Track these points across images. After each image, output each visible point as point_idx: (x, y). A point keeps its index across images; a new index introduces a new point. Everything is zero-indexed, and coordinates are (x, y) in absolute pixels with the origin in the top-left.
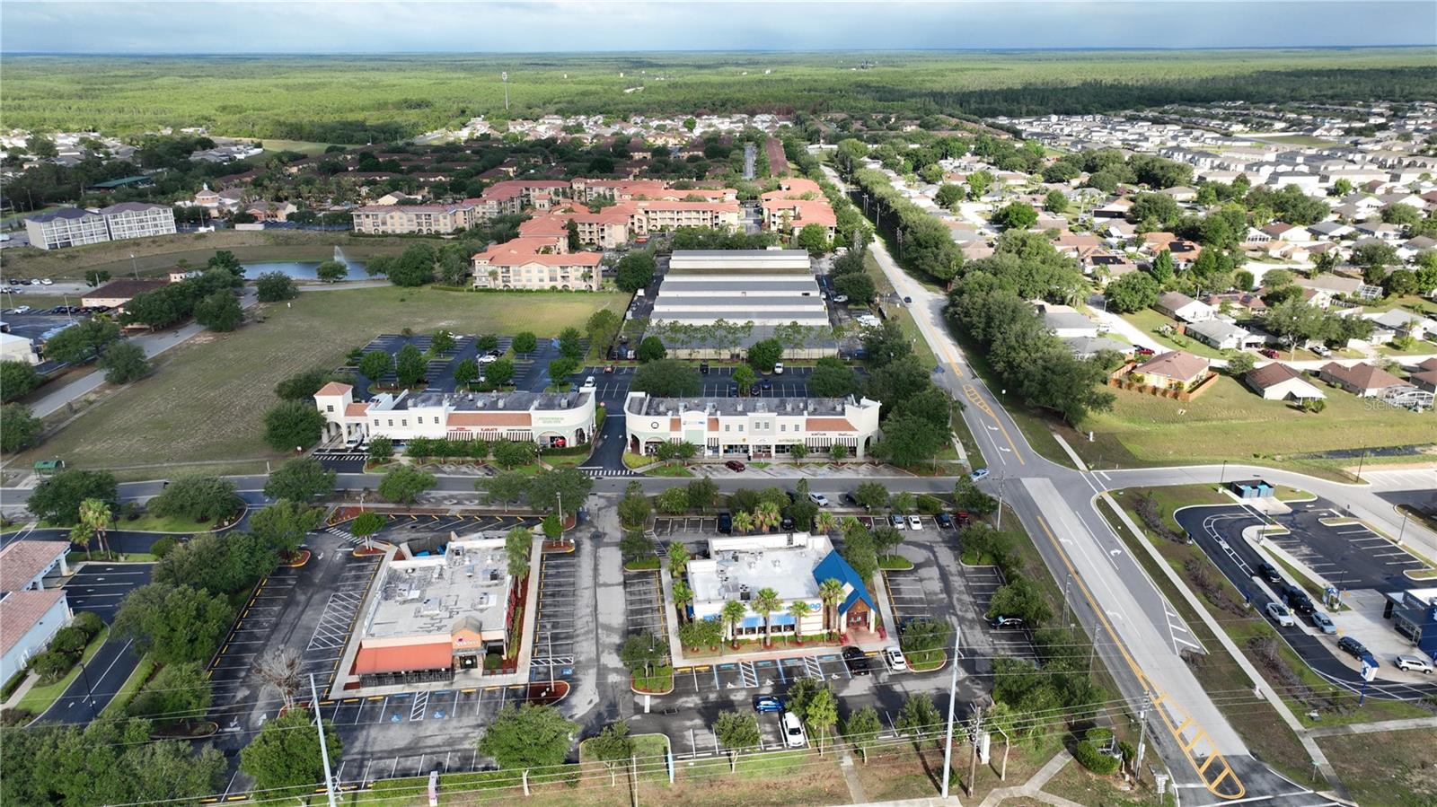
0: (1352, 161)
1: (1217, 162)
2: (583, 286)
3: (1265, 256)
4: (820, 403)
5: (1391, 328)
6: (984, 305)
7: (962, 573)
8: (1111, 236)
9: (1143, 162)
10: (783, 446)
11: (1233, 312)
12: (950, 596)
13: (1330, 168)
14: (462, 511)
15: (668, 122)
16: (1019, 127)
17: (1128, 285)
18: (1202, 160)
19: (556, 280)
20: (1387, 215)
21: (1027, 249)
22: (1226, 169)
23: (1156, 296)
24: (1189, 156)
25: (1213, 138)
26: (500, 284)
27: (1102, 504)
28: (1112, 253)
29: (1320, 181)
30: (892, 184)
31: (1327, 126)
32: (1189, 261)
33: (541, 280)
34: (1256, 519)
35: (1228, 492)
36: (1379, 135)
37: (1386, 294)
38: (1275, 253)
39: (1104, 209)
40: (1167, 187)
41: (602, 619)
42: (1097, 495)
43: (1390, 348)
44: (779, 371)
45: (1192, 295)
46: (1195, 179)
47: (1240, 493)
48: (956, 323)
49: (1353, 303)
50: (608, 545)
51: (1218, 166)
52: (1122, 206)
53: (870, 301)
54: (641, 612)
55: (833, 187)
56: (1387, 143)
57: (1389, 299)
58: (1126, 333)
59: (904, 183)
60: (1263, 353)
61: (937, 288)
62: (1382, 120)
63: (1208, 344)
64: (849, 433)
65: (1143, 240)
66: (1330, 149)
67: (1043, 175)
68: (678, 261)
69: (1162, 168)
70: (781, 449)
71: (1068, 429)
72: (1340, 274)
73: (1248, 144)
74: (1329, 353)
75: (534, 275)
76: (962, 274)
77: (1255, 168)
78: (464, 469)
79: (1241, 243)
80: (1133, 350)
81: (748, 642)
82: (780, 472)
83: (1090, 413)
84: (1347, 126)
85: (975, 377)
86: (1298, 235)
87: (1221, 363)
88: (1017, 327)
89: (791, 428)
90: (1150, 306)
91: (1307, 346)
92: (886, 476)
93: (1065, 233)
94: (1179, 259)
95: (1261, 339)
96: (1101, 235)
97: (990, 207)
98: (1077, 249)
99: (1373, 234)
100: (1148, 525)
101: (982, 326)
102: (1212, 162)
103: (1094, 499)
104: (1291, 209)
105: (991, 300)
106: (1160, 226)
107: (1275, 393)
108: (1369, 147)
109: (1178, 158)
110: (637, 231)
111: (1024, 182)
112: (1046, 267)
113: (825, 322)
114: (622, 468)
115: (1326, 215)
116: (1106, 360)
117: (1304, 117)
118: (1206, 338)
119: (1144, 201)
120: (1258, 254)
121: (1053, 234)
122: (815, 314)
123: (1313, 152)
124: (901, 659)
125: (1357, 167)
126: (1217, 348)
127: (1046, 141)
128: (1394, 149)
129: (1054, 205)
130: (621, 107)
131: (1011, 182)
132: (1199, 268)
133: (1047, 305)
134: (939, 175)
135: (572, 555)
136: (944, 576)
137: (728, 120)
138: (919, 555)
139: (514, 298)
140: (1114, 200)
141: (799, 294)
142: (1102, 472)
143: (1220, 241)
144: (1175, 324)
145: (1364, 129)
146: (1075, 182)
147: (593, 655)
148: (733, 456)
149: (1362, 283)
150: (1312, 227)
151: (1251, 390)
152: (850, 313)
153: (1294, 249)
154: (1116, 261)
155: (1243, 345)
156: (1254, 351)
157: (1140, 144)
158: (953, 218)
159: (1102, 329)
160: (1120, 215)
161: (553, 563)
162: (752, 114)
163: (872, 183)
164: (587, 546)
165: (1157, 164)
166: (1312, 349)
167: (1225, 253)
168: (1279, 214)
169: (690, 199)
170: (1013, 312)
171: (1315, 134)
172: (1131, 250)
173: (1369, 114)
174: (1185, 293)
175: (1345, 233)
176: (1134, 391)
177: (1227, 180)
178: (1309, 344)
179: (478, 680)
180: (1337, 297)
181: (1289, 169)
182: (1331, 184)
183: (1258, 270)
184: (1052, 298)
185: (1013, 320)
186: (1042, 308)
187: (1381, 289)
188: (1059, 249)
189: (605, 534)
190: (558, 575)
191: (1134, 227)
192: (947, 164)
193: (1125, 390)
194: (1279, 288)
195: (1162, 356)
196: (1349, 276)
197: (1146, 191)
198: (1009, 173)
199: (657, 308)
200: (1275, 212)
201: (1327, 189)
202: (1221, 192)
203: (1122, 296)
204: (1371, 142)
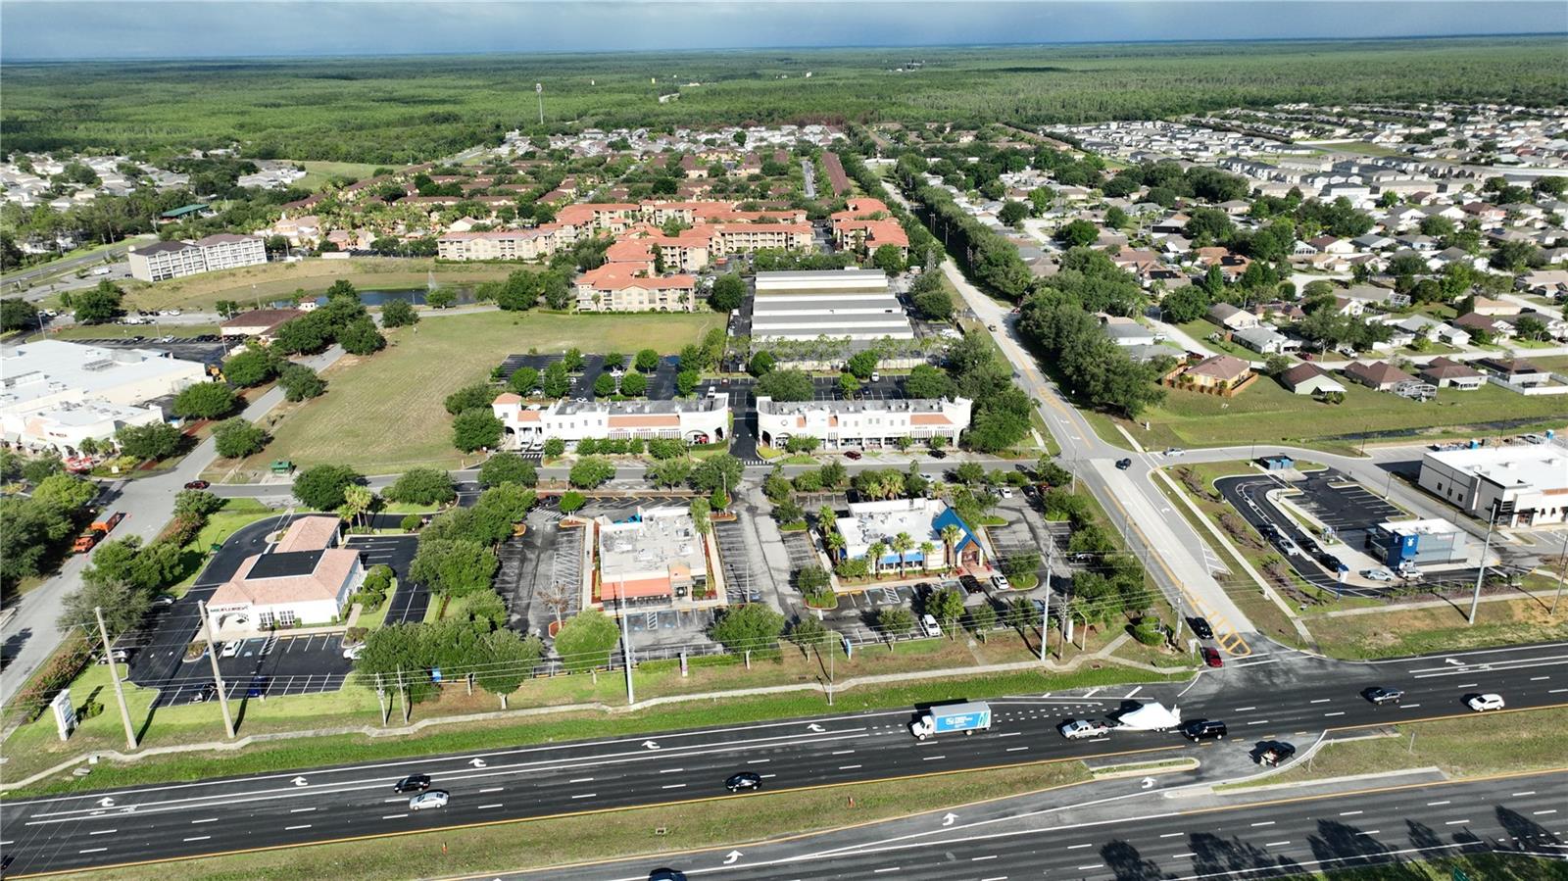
0: (1404, 172)
1: (1274, 174)
2: (679, 307)
3: (1310, 268)
4: (919, 404)
5: (1412, 332)
6: (1053, 318)
7: (1046, 527)
8: (1168, 251)
9: (1200, 176)
10: (891, 439)
11: (1275, 321)
12: (1038, 543)
13: (1382, 180)
14: (636, 494)
15: (716, 135)
16: (1077, 137)
17: (1182, 297)
18: (1260, 171)
19: (654, 302)
20: (1426, 227)
21: (1090, 266)
22: (1283, 180)
23: (1207, 308)
24: (1247, 167)
25: (1273, 147)
26: (602, 307)
27: (1156, 477)
28: (1169, 267)
29: (1371, 193)
30: (955, 200)
31: (1387, 132)
32: (1239, 274)
33: (641, 303)
34: (1278, 484)
35: (1257, 466)
36: (1436, 141)
37: (1413, 301)
38: (1319, 264)
39: (1162, 225)
40: (1223, 201)
41: (771, 564)
42: (1152, 470)
43: (1409, 350)
44: (876, 379)
45: (1237, 304)
46: (1251, 192)
47: (1267, 466)
48: (1026, 334)
49: (1382, 311)
50: (761, 515)
51: (1275, 178)
52: (1179, 221)
53: (948, 317)
54: (801, 558)
55: (899, 206)
56: (1442, 151)
57: (1416, 306)
58: (1179, 339)
59: (966, 199)
60: (1298, 355)
61: (1009, 303)
62: (1442, 126)
63: (1252, 349)
64: (946, 426)
65: (1198, 255)
66: (1385, 158)
67: (1103, 189)
68: (764, 282)
69: (1219, 182)
70: (889, 440)
71: (1128, 421)
72: (1377, 285)
73: (1308, 152)
74: (1356, 355)
75: (634, 298)
76: (1031, 290)
77: (1309, 180)
78: (625, 462)
79: (1289, 256)
80: (1185, 355)
81: (888, 574)
82: (889, 458)
83: (1146, 408)
84: (1407, 131)
85: (1047, 380)
86: (1343, 247)
87: (1260, 365)
88: (1083, 336)
89: (897, 423)
90: (1201, 316)
91: (1337, 350)
92: (979, 459)
93: (1125, 248)
94: (1231, 273)
95: (1298, 344)
96: (1159, 250)
97: (1053, 224)
98: (1136, 265)
99: (1411, 245)
100: (1192, 489)
101: (1052, 336)
102: (1270, 173)
103: (1149, 473)
104: (1340, 222)
105: (1059, 313)
106: (1214, 240)
107: (1304, 388)
108: (1425, 155)
109: (1237, 170)
110: (715, 253)
111: (1084, 197)
112: (1107, 283)
113: (910, 336)
114: (759, 459)
115: (1370, 228)
116: (1161, 365)
117: (1365, 123)
118: (1250, 343)
119: (1199, 217)
120: (1303, 267)
121: (1114, 250)
122: (900, 327)
123: (1368, 161)
124: (1005, 581)
125: (1409, 177)
126: (1259, 353)
127: (1105, 152)
128: (1449, 157)
129: (1115, 220)
130: (662, 118)
131: (1073, 197)
132: (1247, 281)
133: (1108, 317)
134: (1001, 191)
135: (735, 522)
136: (1032, 529)
137: (777, 132)
138: (1013, 516)
139: (619, 319)
140: (1172, 214)
141: (882, 311)
142: (1156, 453)
143: (1268, 255)
144: (1223, 332)
145: (1422, 135)
146: (1135, 197)
147: (772, 586)
148: (850, 448)
149: (1392, 292)
150: (1357, 239)
151: (1285, 386)
152: (931, 327)
153: (1336, 262)
154: (1173, 275)
155: (1282, 349)
156: (1291, 354)
157: (1200, 154)
158: (1018, 236)
159: (1158, 338)
160: (1177, 230)
161: (722, 528)
162: (802, 125)
163: (938, 202)
164: (745, 516)
165: (1214, 178)
166: (1341, 351)
167: (1272, 266)
168: (1327, 227)
169: (762, 220)
170: (1079, 323)
171: (1374, 141)
172: (1187, 264)
173: (1431, 118)
174: (1233, 304)
175: (1385, 245)
176: (1185, 390)
177: (1280, 193)
178: (1339, 347)
179: (688, 603)
180: (1369, 305)
181: (1343, 180)
182: (1379, 196)
183: (1300, 282)
184: (1116, 310)
185: (1079, 330)
186: (1104, 320)
187: (1408, 297)
188: (1119, 264)
189: (757, 508)
190: (728, 536)
191: (1190, 242)
192: (1008, 179)
193: (1177, 390)
194: (1316, 298)
195: (1210, 359)
196: (1384, 286)
197: (1204, 204)
198: (1069, 187)
199: (755, 327)
200: (1323, 225)
201: (1376, 201)
202: (1274, 206)
203: (1177, 308)
204: (1427, 150)
